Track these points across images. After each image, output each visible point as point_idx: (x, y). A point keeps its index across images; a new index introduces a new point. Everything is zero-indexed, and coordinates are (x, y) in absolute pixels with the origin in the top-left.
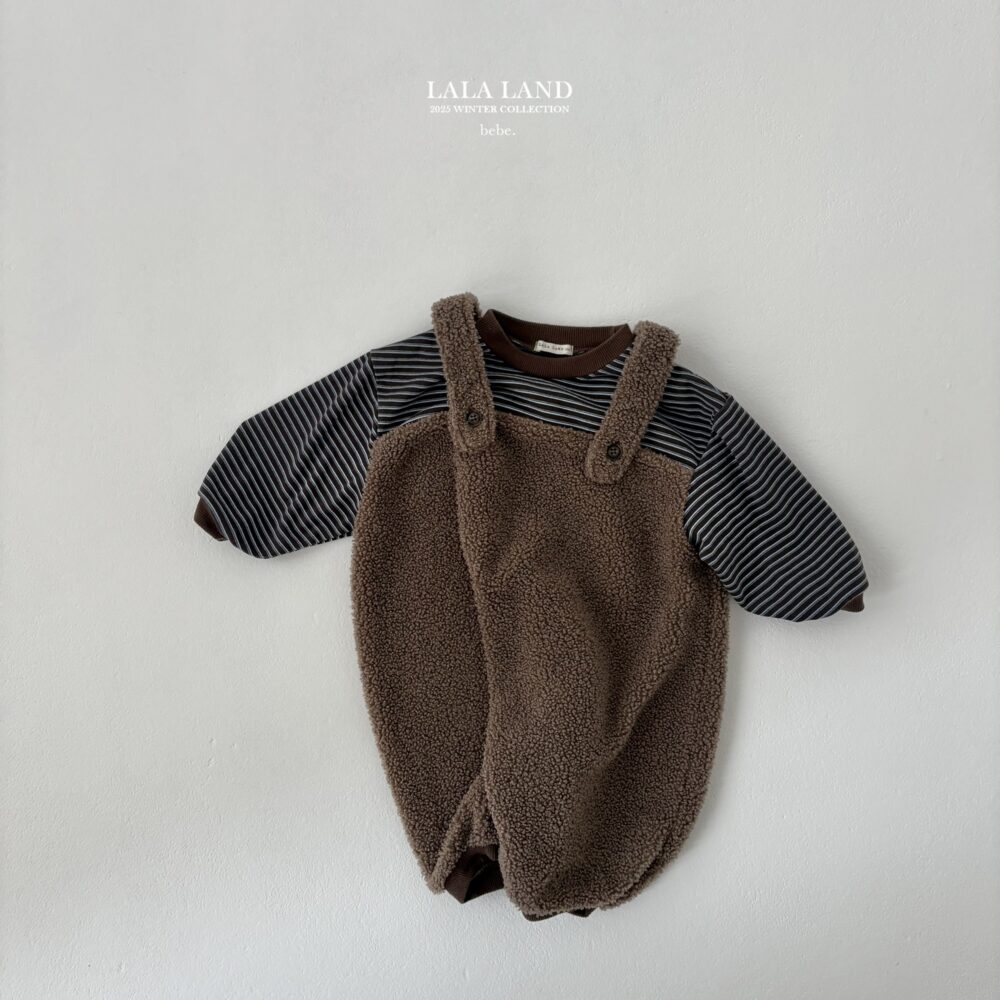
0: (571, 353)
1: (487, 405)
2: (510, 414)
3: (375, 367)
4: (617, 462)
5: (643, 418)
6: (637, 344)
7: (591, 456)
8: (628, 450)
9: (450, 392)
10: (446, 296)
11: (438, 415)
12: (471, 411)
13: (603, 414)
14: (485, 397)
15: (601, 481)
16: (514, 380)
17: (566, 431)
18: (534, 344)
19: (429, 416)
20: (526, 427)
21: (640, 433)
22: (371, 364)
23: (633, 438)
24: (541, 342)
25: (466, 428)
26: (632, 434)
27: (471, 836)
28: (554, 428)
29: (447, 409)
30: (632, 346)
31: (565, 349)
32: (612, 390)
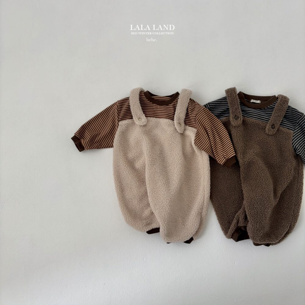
0: (260, 103)
1: (240, 114)
2: (246, 117)
3: (211, 106)
4: (274, 129)
5: (281, 118)
6: (279, 100)
7: (267, 127)
8: (277, 127)
9: (231, 112)
10: (229, 88)
11: (227, 117)
12: (236, 116)
13: (270, 117)
14: (239, 112)
15: (270, 134)
16: (247, 109)
17: (260, 121)
18: (250, 101)
19: (225, 118)
20: (250, 120)
21: (280, 122)
22: (210, 106)
23: (278, 123)
24: (252, 100)
25: (235, 120)
26: (278, 122)
27: (239, 223)
28: (258, 121)
29: (229, 116)
30: (277, 100)
31: (259, 102)
32: (272, 112)
